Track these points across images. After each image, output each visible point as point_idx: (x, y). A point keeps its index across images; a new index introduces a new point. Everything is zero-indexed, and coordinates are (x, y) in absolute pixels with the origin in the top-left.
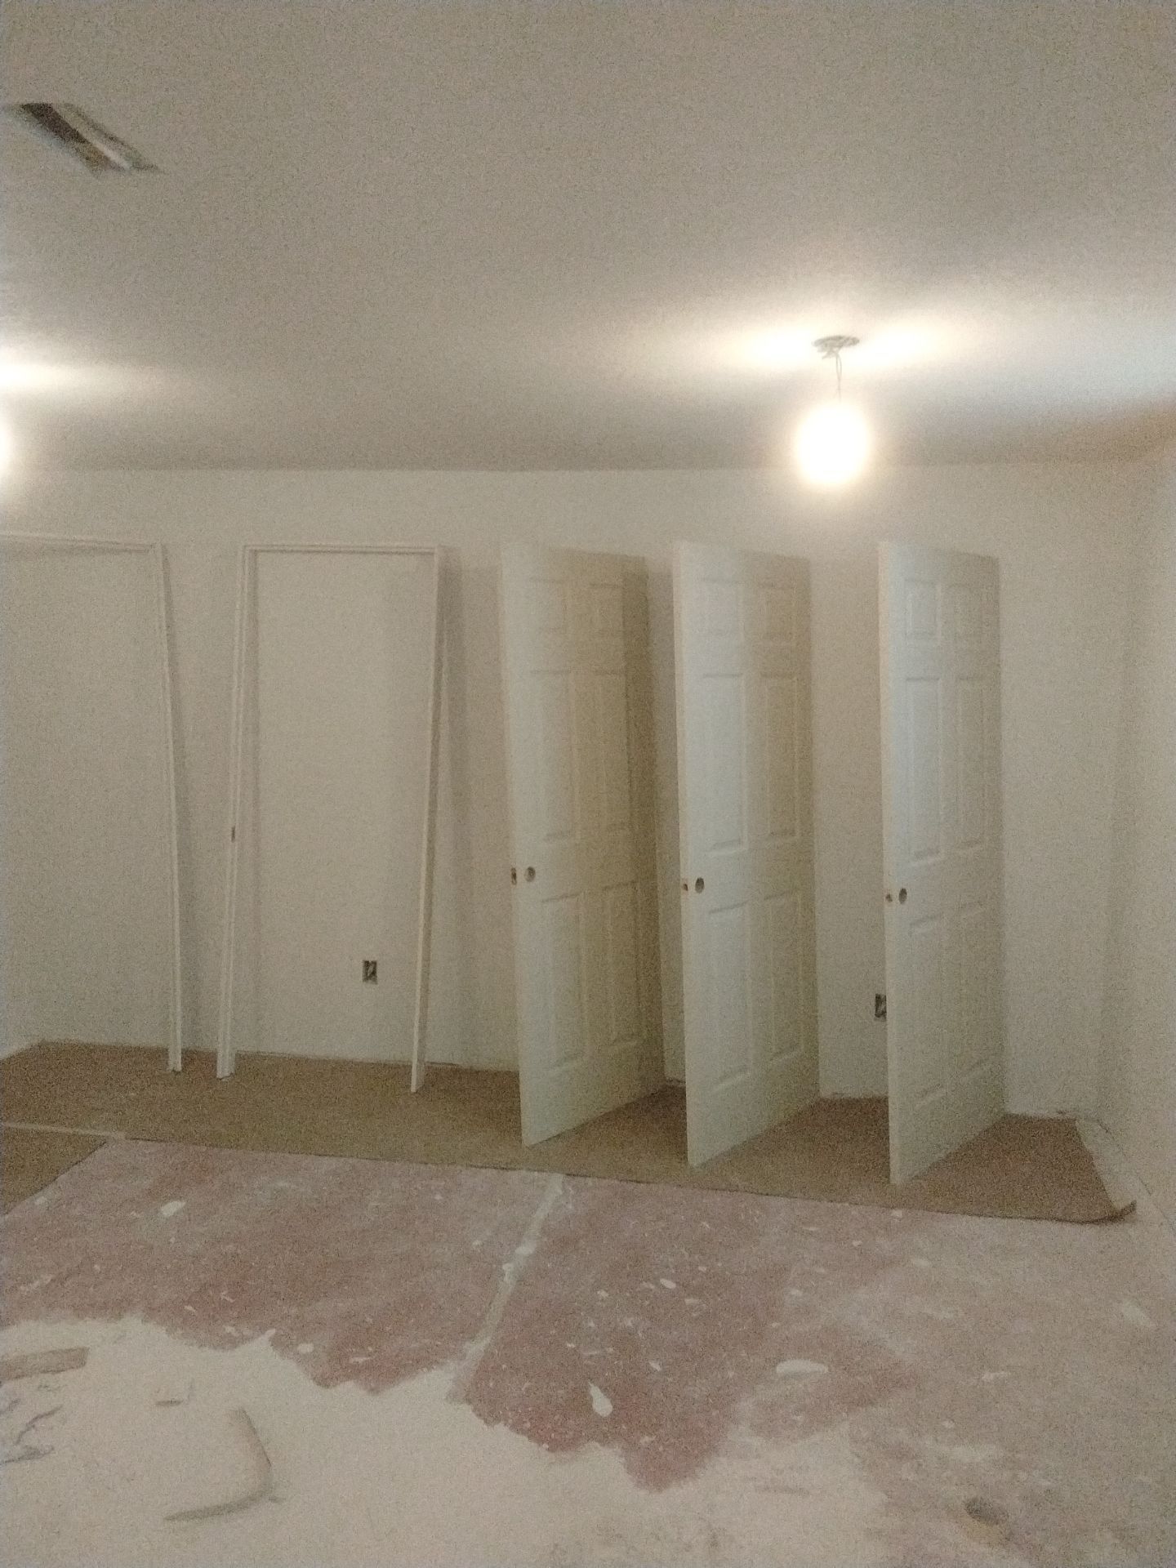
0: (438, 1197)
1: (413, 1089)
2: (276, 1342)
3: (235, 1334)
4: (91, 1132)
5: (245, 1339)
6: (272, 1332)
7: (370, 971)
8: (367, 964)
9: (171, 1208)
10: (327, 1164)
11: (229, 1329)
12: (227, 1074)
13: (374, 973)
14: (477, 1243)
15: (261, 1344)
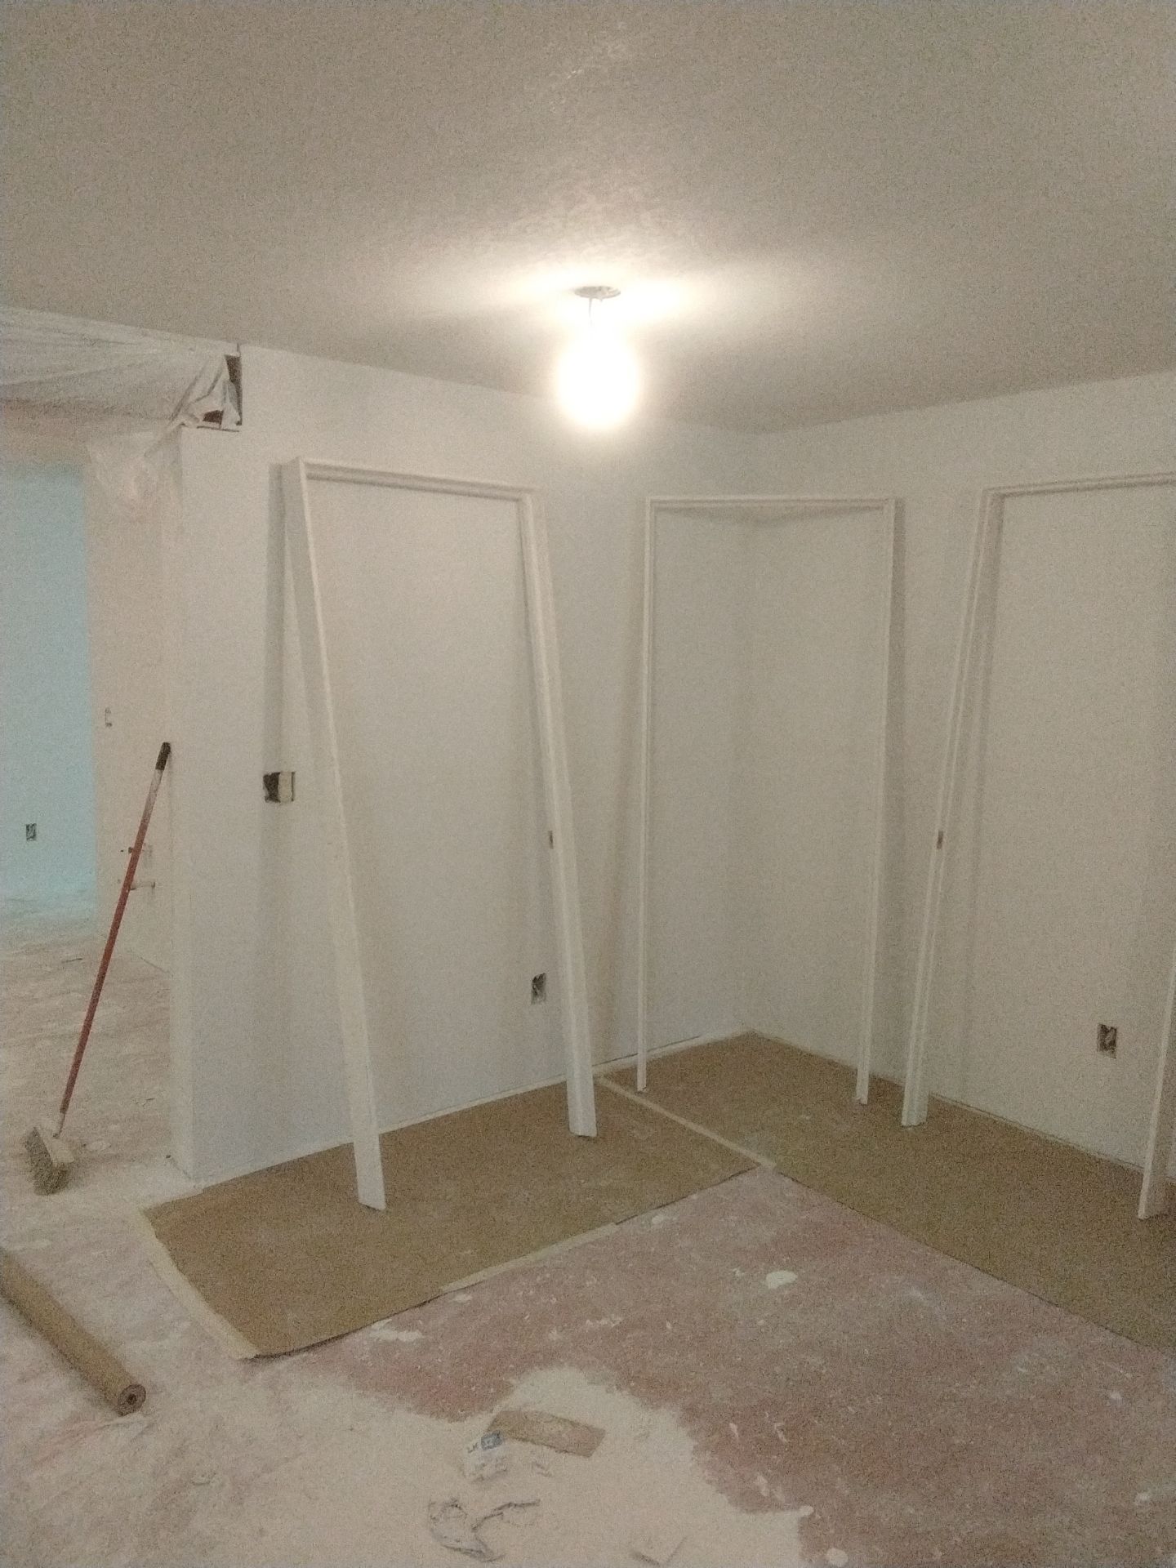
0: (1115, 1396)
1: (1142, 1213)
2: (807, 1526)
3: (764, 1492)
4: (744, 1151)
5: (776, 1506)
6: (806, 1511)
7: (1108, 1039)
8: (1104, 1030)
9: (779, 1278)
10: (984, 1287)
11: (761, 1481)
12: (914, 1123)
13: (1113, 1043)
14: (1144, 1497)
15: (784, 1524)
